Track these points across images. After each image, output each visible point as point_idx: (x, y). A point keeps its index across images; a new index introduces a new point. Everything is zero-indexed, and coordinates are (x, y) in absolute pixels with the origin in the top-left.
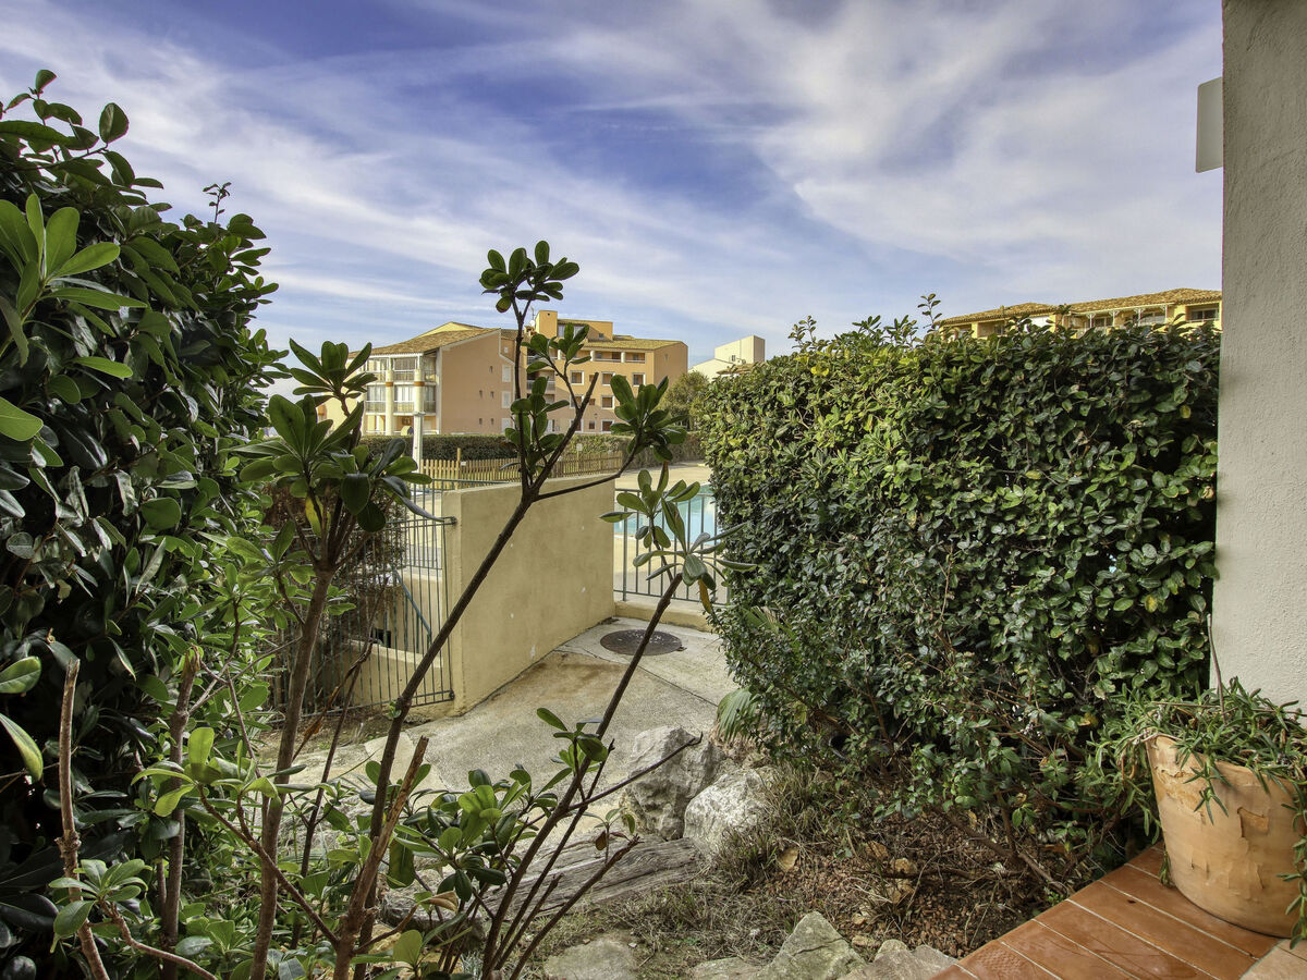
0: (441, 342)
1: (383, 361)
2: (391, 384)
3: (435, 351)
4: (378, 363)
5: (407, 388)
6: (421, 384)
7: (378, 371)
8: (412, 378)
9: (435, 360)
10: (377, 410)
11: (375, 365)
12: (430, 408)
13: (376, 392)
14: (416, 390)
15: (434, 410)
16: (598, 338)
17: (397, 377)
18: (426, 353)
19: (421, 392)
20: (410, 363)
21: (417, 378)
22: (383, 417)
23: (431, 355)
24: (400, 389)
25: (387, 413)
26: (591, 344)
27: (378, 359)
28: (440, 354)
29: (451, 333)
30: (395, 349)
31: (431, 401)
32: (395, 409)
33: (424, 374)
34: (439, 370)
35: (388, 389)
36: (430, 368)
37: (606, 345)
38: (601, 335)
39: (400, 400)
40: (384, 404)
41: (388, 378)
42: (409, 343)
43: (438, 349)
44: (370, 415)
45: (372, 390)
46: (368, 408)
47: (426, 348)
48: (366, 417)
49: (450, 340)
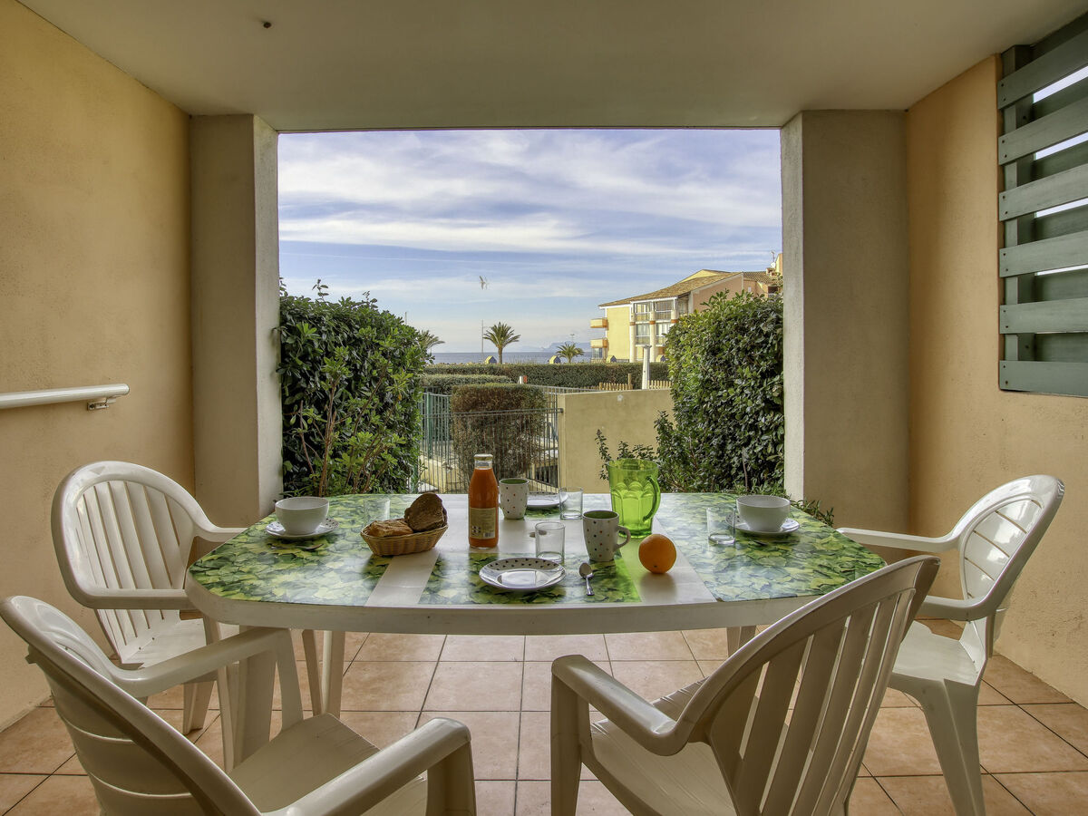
0: (693, 287)
2: (654, 323)
3: (687, 295)
5: (665, 325)
6: (676, 321)
7: (645, 312)
8: (669, 318)
9: (687, 301)
10: (643, 343)
11: (643, 307)
13: (642, 329)
17: (658, 316)
18: (680, 297)
20: (667, 305)
21: (673, 316)
23: (684, 297)
24: (660, 326)
25: (652, 344)
27: (647, 304)
28: (691, 296)
29: (703, 278)
30: (657, 295)
32: (657, 342)
33: (678, 312)
34: (690, 308)
35: (651, 326)
36: (684, 308)
39: (660, 334)
40: (649, 338)
41: (651, 317)
42: (668, 290)
43: (690, 292)
44: (640, 347)
45: (640, 327)
46: (637, 342)
47: (680, 292)
48: (635, 349)
49: (701, 285)
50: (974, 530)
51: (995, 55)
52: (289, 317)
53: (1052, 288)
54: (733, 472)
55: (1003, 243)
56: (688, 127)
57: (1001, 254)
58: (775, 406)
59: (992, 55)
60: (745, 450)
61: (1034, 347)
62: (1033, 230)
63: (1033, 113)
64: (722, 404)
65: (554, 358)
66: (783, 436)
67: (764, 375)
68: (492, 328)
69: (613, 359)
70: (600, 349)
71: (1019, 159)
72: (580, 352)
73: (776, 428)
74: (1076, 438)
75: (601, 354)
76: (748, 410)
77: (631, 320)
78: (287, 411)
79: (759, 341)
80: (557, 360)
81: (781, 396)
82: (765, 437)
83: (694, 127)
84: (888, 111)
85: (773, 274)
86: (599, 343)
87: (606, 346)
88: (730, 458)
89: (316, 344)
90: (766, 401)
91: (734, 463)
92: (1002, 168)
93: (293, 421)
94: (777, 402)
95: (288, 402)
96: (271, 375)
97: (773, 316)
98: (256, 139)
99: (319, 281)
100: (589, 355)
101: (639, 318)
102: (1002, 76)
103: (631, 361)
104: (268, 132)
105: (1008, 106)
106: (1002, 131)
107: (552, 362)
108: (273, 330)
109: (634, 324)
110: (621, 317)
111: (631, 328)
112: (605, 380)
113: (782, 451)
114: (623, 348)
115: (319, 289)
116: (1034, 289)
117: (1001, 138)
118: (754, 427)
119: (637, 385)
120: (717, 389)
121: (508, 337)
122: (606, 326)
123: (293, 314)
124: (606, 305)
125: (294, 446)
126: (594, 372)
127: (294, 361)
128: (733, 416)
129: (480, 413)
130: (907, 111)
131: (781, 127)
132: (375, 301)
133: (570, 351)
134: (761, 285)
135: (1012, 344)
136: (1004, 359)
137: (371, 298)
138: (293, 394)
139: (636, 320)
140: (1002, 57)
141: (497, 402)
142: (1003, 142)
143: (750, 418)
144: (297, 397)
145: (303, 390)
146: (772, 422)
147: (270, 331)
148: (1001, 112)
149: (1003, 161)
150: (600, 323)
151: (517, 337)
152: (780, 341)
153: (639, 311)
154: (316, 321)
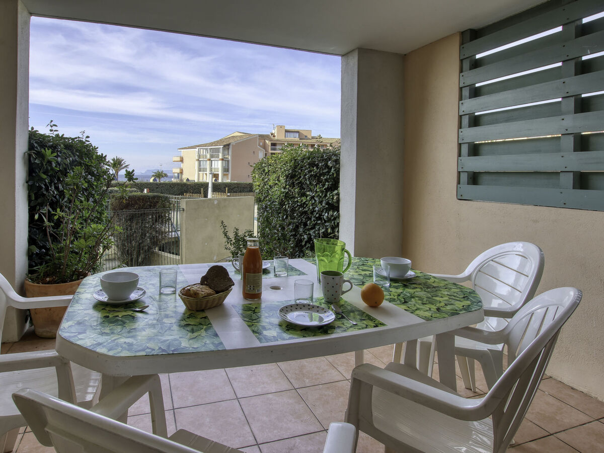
0: (231, 141)
1: (206, 149)
2: (210, 160)
3: (228, 145)
4: (205, 150)
5: (216, 162)
6: (222, 160)
7: (205, 154)
8: (218, 157)
9: (228, 149)
10: (203, 171)
11: (203, 151)
12: (226, 170)
13: (203, 163)
14: (220, 162)
15: (228, 171)
16: (304, 138)
17: (212, 156)
18: (225, 146)
19: (222, 163)
20: (217, 150)
21: (221, 157)
22: (206, 174)
23: (227, 147)
24: (213, 162)
25: (208, 172)
26: (301, 140)
27: (204, 149)
28: (231, 146)
29: (236, 136)
30: (212, 144)
31: (227, 167)
32: (211, 171)
33: (224, 155)
34: (230, 153)
35: (208, 162)
36: (226, 152)
37: (308, 141)
38: (306, 136)
39: (213, 167)
40: (206, 168)
41: (208, 157)
42: (218, 142)
43: (230, 144)
44: (201, 173)
45: (202, 162)
46: (200, 170)
47: (225, 144)
48: (199, 174)
49: (236, 140)
50: (480, 270)
51: (460, 32)
52: (36, 145)
53: (483, 150)
54: (303, 243)
55: (460, 126)
56: (295, 49)
57: (460, 132)
58: (334, 207)
59: (458, 32)
60: (311, 232)
61: (474, 178)
62: (475, 121)
63: (476, 64)
64: (298, 205)
65: (153, 178)
66: (338, 224)
67: (327, 190)
68: (112, 160)
69: (188, 180)
70: (178, 174)
71: (470, 85)
72: (166, 175)
73: (335, 219)
74: (500, 222)
75: (178, 176)
76: (317, 209)
77: (197, 158)
78: (32, 211)
79: (325, 171)
80: (155, 180)
81: (338, 201)
82: (327, 224)
83: (299, 49)
84: (397, 54)
85: (273, 136)
86: (178, 171)
87: (182, 173)
88: (301, 235)
89: (54, 165)
90: (327, 203)
91: (304, 239)
92: (461, 89)
93: (36, 217)
94: (336, 205)
95: (32, 204)
96: (23, 185)
97: (334, 158)
98: (19, 16)
99: (52, 121)
100: (172, 177)
101: (201, 157)
102: (462, 43)
103: (196, 181)
104: (26, 13)
105: (465, 59)
106: (461, 71)
107: (151, 180)
108: (25, 153)
109: (198, 160)
110: (191, 156)
111: (197, 163)
112: (186, 192)
113: (338, 232)
114: (192, 175)
115: (51, 126)
116: (475, 150)
117: (461, 74)
118: (319, 218)
119: (206, 196)
120: (294, 197)
121: (122, 165)
122: (182, 161)
123: (37, 142)
124: (183, 149)
125: (35, 235)
126: (180, 187)
127: (39, 176)
128: (305, 212)
129: (131, 211)
130: (405, 55)
131: (342, 56)
132: (88, 137)
133: (159, 175)
134: (267, 141)
135: (464, 177)
136: (459, 184)
137: (85, 135)
138: (36, 198)
139: (199, 158)
140: (463, 34)
141: (142, 204)
142: (463, 76)
143: (317, 213)
144: (39, 201)
145: (44, 195)
146: (332, 216)
147: (23, 154)
148: (461, 61)
149: (462, 85)
150: (178, 159)
151: (127, 166)
152: (338, 172)
153: (202, 153)
154: (54, 148)
